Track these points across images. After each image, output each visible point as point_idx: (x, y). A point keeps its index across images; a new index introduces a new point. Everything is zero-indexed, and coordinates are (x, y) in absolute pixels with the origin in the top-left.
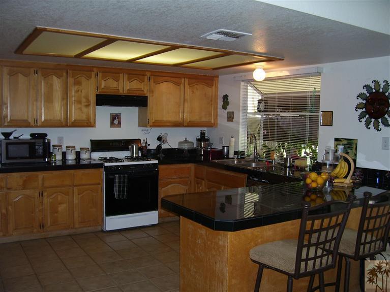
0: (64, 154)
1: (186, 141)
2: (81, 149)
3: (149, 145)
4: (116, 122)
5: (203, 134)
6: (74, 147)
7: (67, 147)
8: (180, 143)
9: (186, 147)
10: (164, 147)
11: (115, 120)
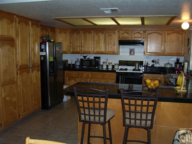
0: (107, 66)
1: (168, 63)
2: (115, 64)
3: (149, 64)
4: (132, 53)
5: (178, 60)
6: (112, 63)
7: (109, 63)
8: (165, 64)
9: (168, 66)
10: (157, 65)
11: (132, 52)
